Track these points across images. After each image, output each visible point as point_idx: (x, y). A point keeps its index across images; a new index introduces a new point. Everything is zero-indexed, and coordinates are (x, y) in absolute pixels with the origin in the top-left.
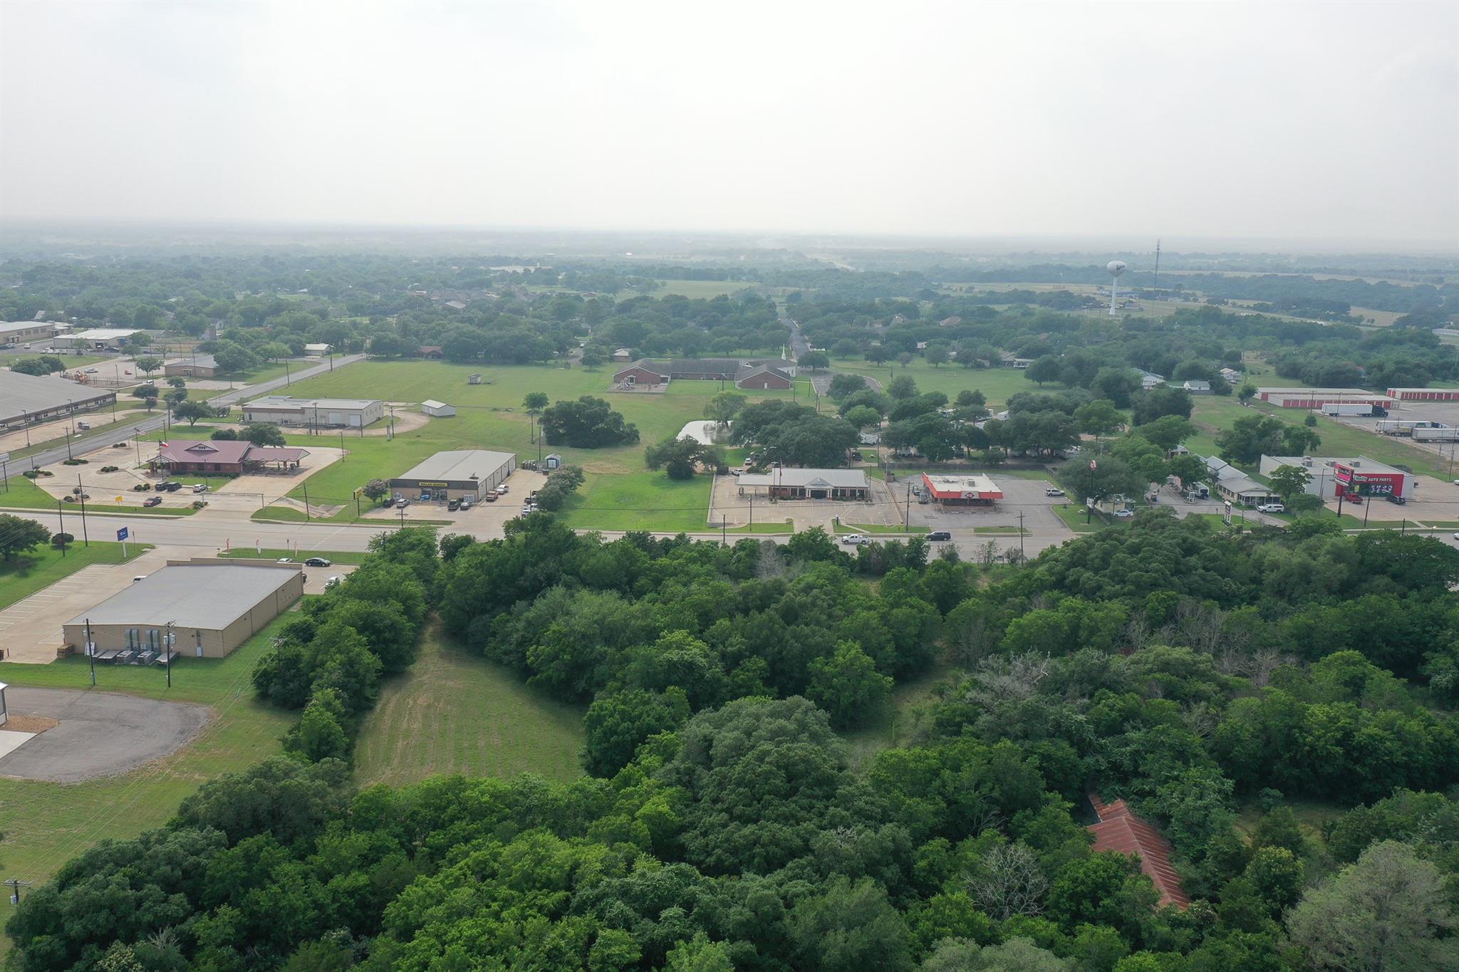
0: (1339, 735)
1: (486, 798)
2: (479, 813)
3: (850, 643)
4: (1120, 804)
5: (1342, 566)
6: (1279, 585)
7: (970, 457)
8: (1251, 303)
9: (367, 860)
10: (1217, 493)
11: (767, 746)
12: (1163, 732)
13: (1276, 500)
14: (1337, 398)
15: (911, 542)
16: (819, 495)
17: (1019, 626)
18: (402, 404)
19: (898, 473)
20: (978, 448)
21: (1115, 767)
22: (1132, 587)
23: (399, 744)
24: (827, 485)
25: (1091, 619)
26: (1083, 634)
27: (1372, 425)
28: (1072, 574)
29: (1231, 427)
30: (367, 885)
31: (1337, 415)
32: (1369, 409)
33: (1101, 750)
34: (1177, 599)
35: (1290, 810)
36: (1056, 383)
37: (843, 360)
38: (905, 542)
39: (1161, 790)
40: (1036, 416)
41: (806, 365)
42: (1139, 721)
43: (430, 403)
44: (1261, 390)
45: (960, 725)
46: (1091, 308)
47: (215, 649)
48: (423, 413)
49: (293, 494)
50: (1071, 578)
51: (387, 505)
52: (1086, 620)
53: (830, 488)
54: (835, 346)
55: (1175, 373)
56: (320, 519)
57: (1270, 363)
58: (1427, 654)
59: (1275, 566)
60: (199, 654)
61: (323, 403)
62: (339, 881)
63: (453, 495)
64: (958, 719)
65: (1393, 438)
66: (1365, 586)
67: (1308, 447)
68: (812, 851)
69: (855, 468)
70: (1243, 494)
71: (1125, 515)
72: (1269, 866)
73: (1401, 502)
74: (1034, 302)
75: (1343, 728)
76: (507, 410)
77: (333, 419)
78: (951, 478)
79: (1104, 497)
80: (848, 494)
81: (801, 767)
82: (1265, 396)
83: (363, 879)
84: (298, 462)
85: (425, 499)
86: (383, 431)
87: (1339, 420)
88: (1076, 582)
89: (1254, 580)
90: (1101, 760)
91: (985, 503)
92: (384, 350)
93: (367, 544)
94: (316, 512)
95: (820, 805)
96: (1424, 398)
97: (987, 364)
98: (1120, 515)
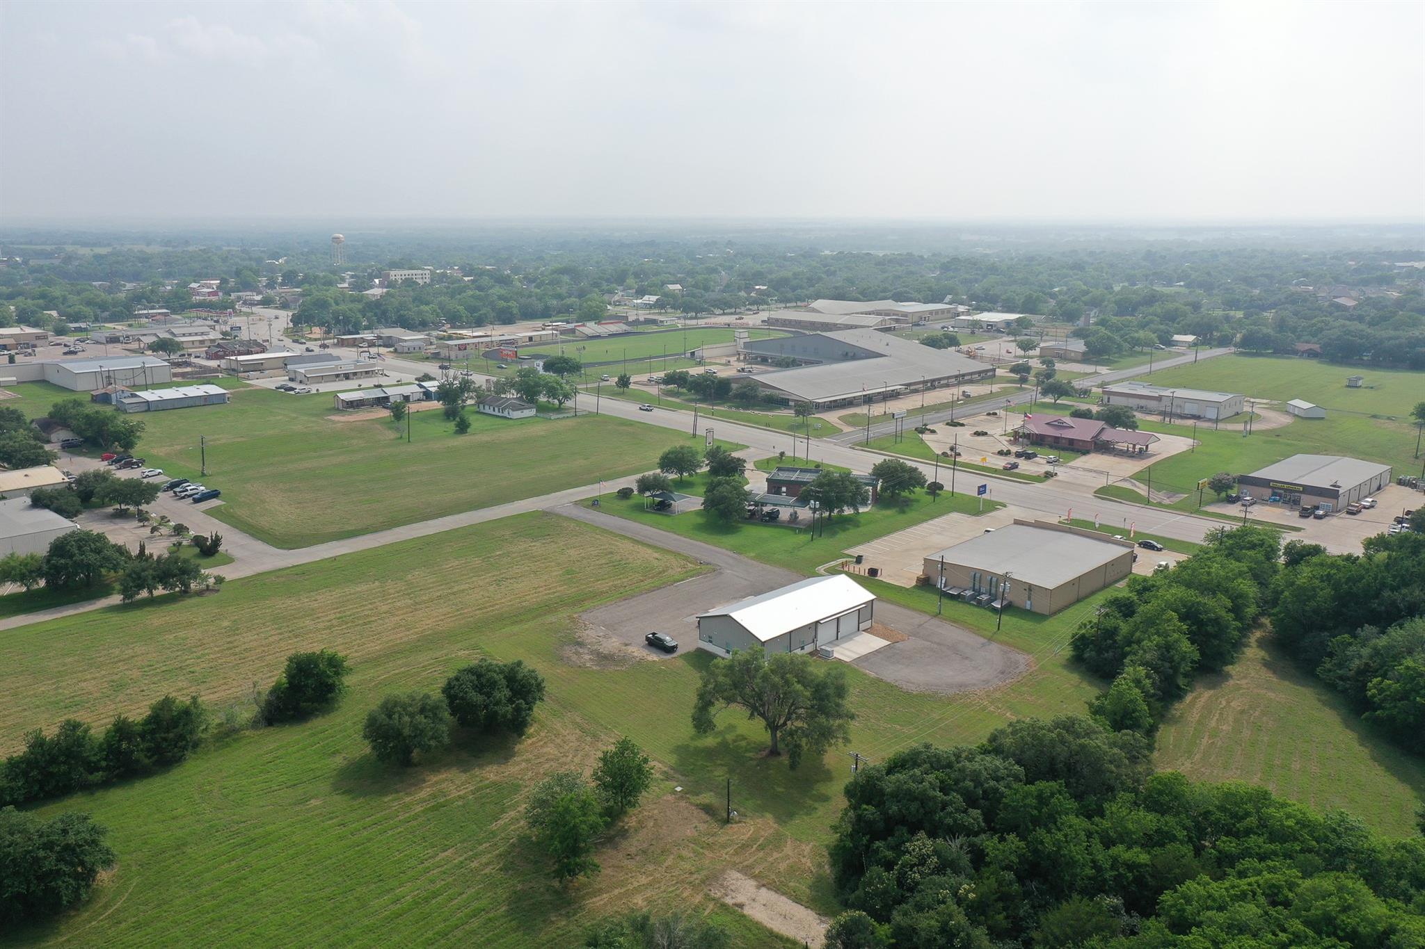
2: (1279, 836)
9: (1154, 840)
18: (1265, 401)
23: (1205, 741)
30: (1147, 865)
43: (1297, 402)
47: (1042, 606)
48: (1287, 412)
49: (1137, 477)
51: (1231, 500)
56: (1160, 504)
60: (1028, 607)
61: (1180, 393)
62: (1119, 850)
63: (1307, 501)
76: (1389, 418)
77: (1189, 409)
83: (1144, 858)
84: (1147, 446)
85: (1275, 500)
86: (1240, 427)
92: (1254, 345)
94: (1157, 496)
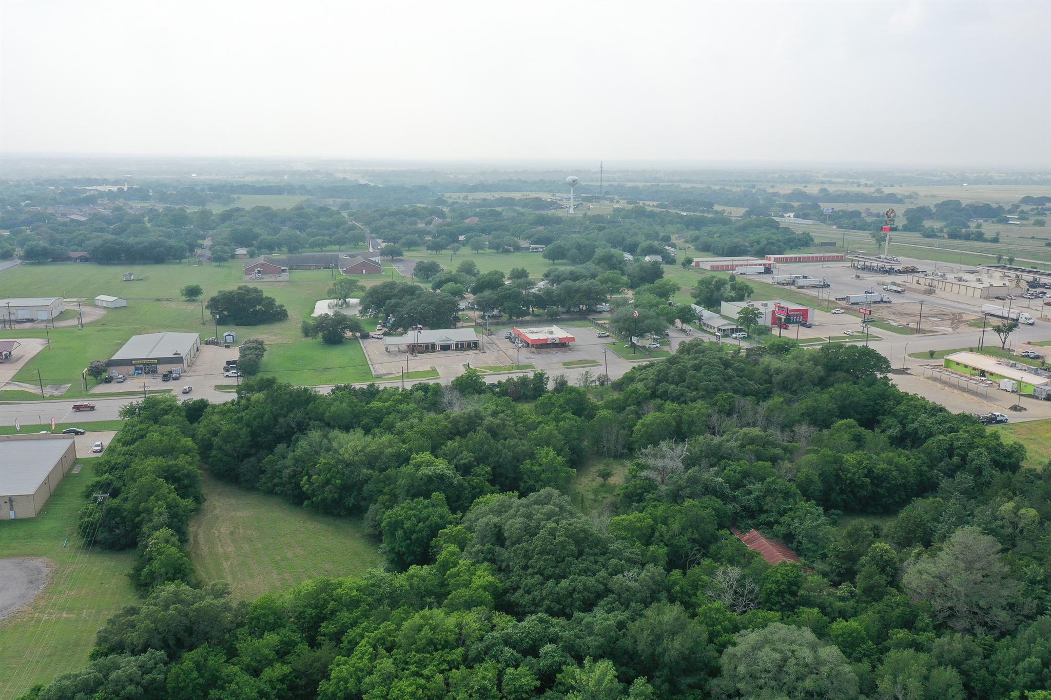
1: (355, 593)
3: (546, 448)
4: (754, 532)
7: (534, 315)
8: (655, 203)
10: (703, 327)
11: (551, 525)
12: (773, 482)
13: (741, 330)
14: (745, 263)
15: (536, 375)
16: (445, 348)
17: (643, 425)
18: (76, 300)
19: (493, 329)
20: (540, 308)
21: (745, 508)
22: (704, 393)
24: (451, 340)
25: (689, 415)
26: (685, 427)
27: (767, 279)
28: (662, 387)
29: (696, 285)
30: (291, 673)
31: (744, 274)
32: (762, 269)
34: (733, 397)
36: (564, 261)
37: (409, 250)
38: (531, 376)
39: (782, 520)
40: (577, 283)
41: (387, 255)
43: (102, 297)
44: (696, 260)
45: (641, 495)
46: (557, 208)
47: (27, 511)
48: (97, 306)
49: (17, 378)
50: (661, 391)
51: (109, 380)
52: (685, 417)
53: (453, 342)
55: (639, 250)
56: (52, 397)
57: (687, 242)
58: (879, 418)
59: (778, 371)
61: (14, 302)
63: (163, 369)
64: (639, 491)
65: (783, 286)
66: (831, 379)
67: (746, 295)
69: (458, 328)
70: (721, 328)
72: (882, 556)
73: (810, 327)
74: (516, 206)
75: (866, 467)
76: (168, 300)
77: (21, 315)
78: (535, 330)
79: (641, 335)
80: (465, 346)
82: (698, 263)
83: (286, 669)
84: (10, 353)
85: (138, 373)
86: (75, 322)
87: (748, 277)
88: (666, 392)
89: (766, 382)
90: (737, 506)
91: (562, 345)
92: (36, 256)
93: (118, 414)
94: (48, 391)
96: (787, 260)
97: (512, 249)
98: (652, 346)
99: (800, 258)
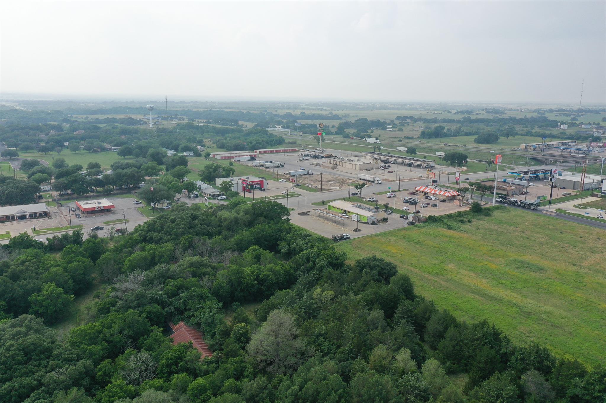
0: (255, 277)
3: (49, 284)
4: (181, 323)
5: (248, 216)
6: (228, 226)
7: (97, 192)
8: (204, 121)
10: (201, 195)
11: (11, 342)
12: (194, 291)
13: (223, 195)
14: (238, 155)
15: (74, 232)
16: (22, 217)
17: (130, 261)
19: (63, 203)
20: (100, 187)
21: (177, 309)
22: (174, 236)
24: (26, 212)
25: (159, 252)
26: (157, 259)
27: (251, 164)
28: (149, 235)
29: (203, 169)
31: (239, 161)
32: (249, 158)
33: (171, 304)
34: (192, 238)
35: (243, 308)
36: (131, 157)
38: (71, 233)
39: (196, 314)
40: (125, 171)
42: (184, 289)
44: (212, 153)
45: (109, 308)
46: (142, 124)
50: (149, 237)
52: (157, 253)
53: (27, 214)
54: (20, 146)
55: (179, 149)
57: (214, 143)
58: (278, 242)
59: (226, 219)
64: (107, 306)
65: (258, 168)
66: (256, 222)
67: (231, 174)
68: (44, 385)
69: (40, 203)
70: (211, 194)
71: (168, 208)
72: (238, 331)
73: (264, 190)
74: (117, 123)
75: (256, 275)
78: (89, 202)
79: (158, 202)
80: (38, 215)
81: (32, 347)
82: (214, 156)
87: (241, 163)
88: (151, 238)
89: (219, 226)
90: (172, 308)
91: (107, 210)
95: (44, 362)
96: (266, 153)
97: (99, 150)
98: (165, 208)
99: (273, 151)
